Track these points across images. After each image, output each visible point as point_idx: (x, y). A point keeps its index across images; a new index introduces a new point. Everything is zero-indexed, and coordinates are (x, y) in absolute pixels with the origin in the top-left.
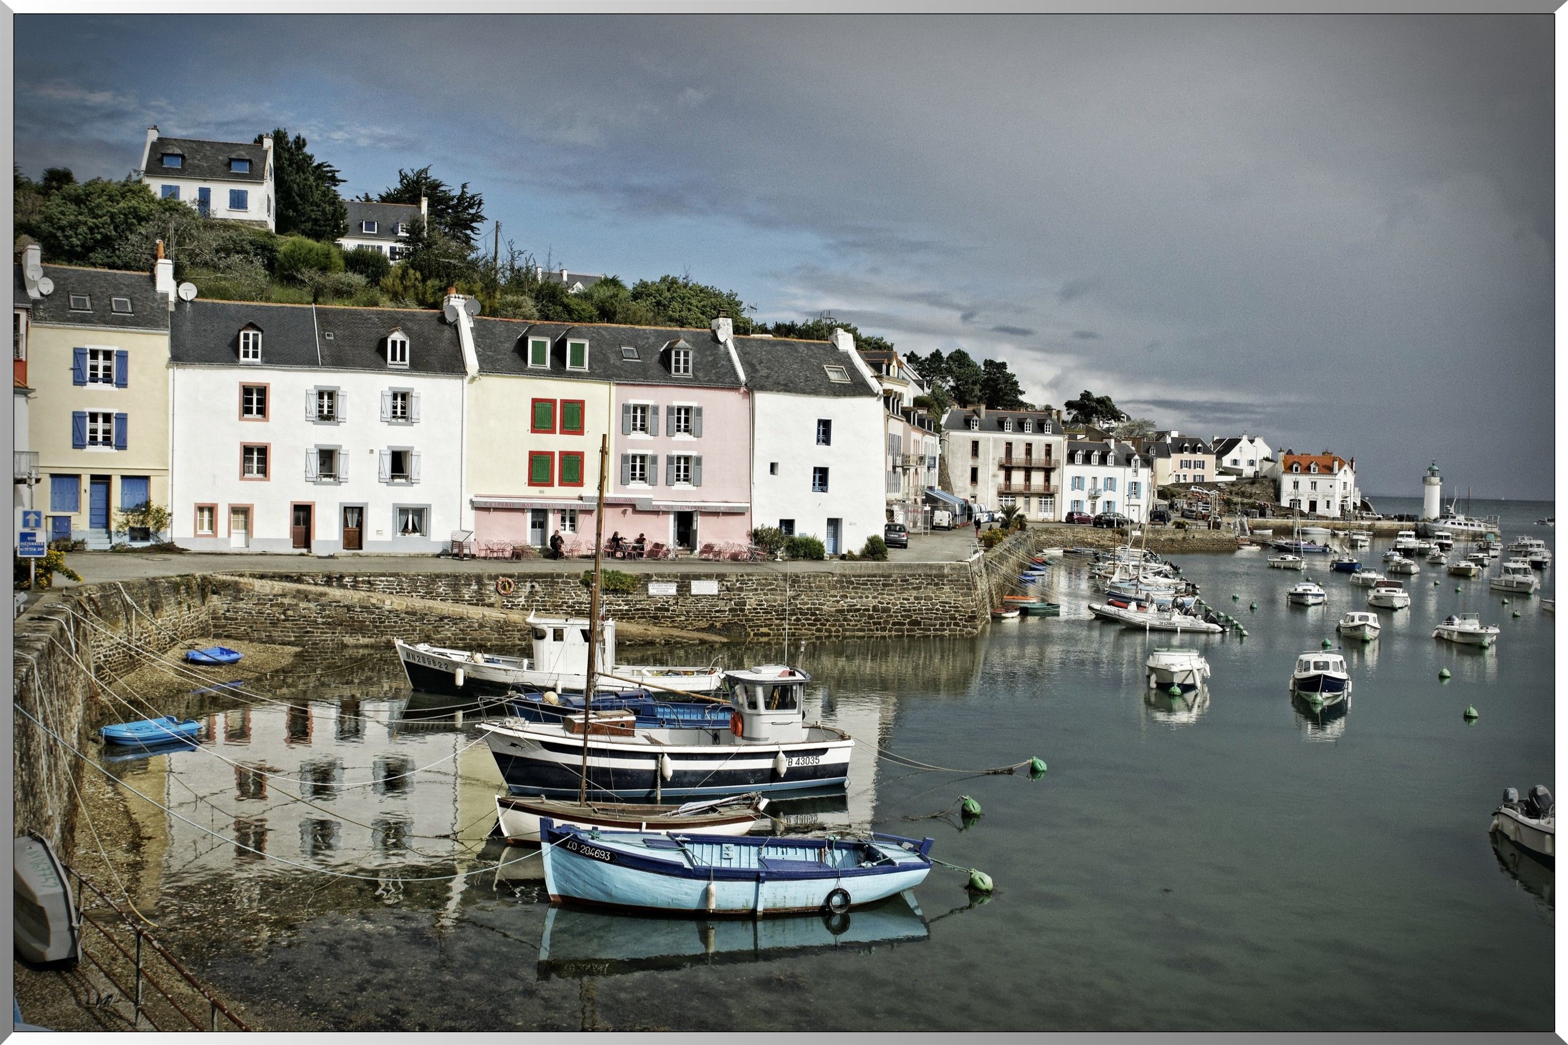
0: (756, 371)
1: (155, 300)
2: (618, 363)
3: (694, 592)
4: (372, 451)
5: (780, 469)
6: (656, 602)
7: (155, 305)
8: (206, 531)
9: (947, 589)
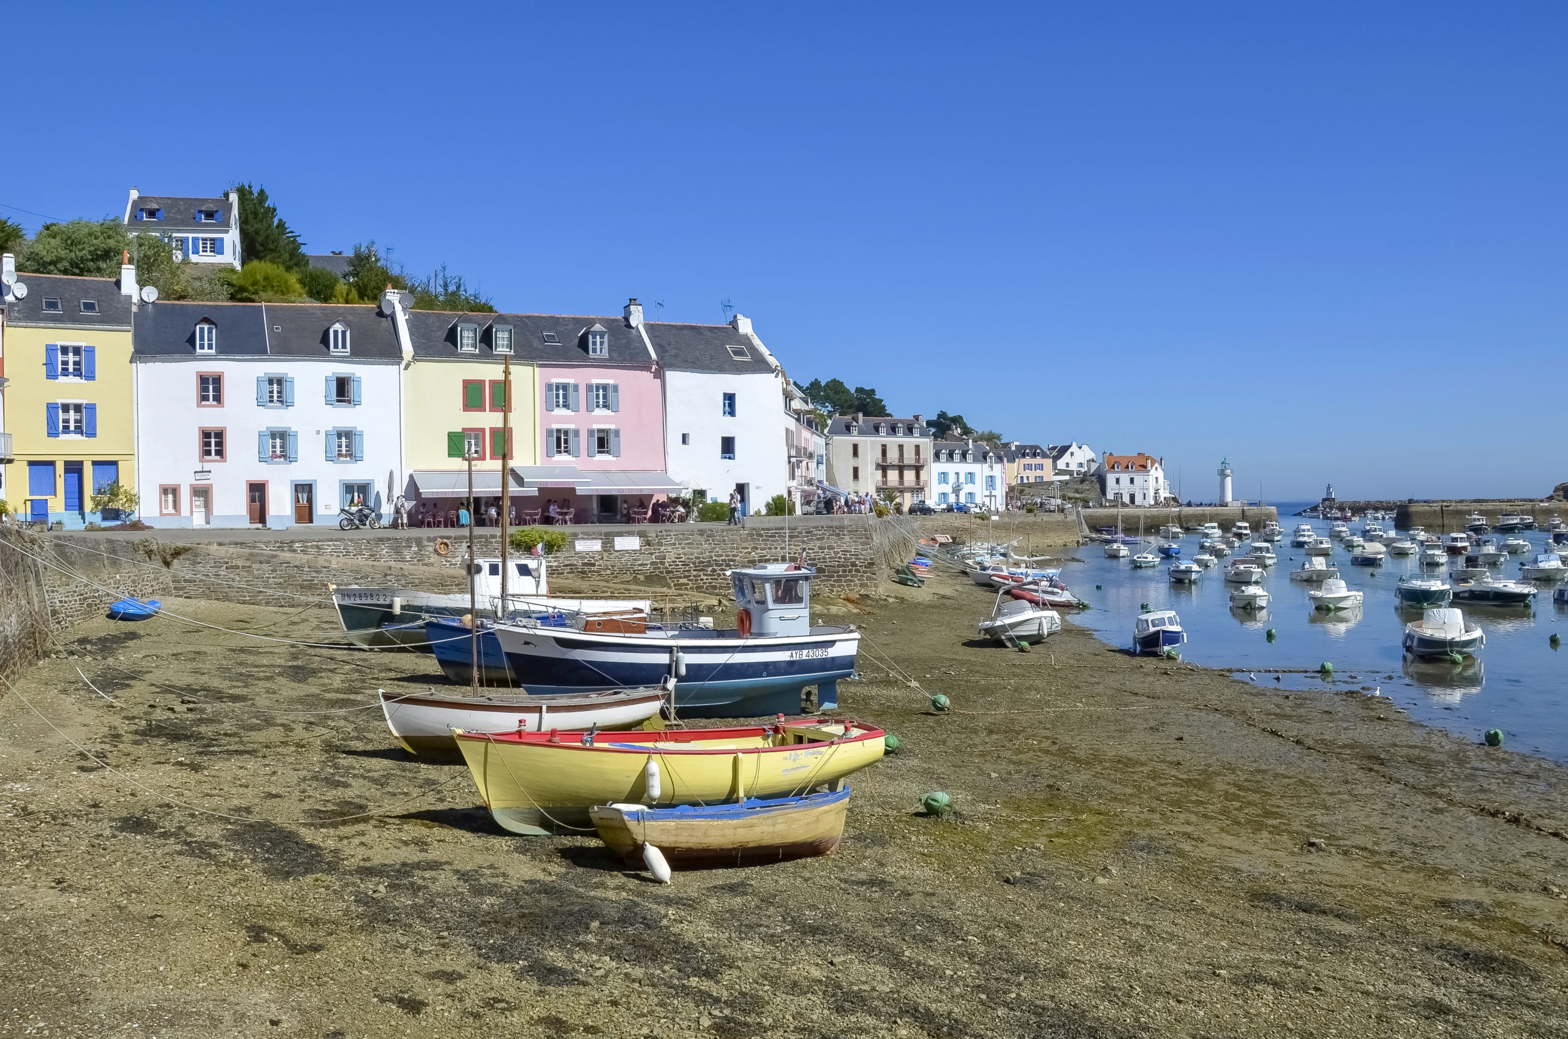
0: (665, 351)
1: (120, 302)
2: (540, 347)
3: (617, 548)
4: (318, 432)
5: (691, 439)
6: (583, 558)
7: (119, 305)
8: (171, 510)
9: (847, 539)
